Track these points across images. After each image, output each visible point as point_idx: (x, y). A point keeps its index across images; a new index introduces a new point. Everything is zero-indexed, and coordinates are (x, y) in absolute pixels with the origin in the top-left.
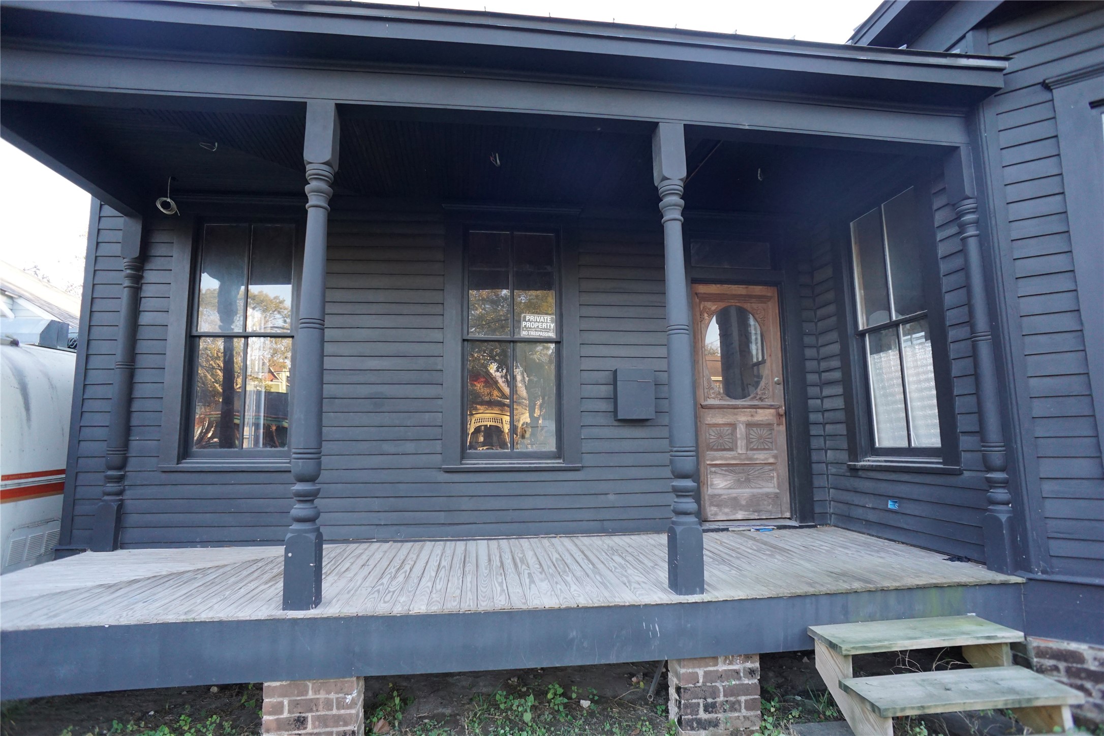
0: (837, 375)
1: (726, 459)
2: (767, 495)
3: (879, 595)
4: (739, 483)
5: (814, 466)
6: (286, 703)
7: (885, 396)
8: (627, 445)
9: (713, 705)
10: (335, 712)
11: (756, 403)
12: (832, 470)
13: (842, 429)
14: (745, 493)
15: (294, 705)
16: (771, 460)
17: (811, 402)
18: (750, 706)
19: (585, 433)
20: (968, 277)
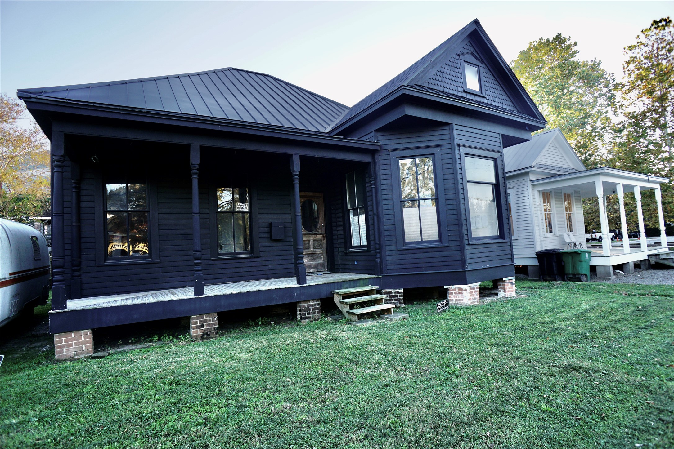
0: (341, 223)
1: (307, 252)
2: (320, 263)
3: (349, 282)
4: (311, 260)
5: (335, 253)
6: (198, 321)
7: (355, 230)
8: (275, 248)
9: (309, 313)
10: (212, 322)
11: (316, 233)
12: (340, 254)
13: (343, 241)
14: (313, 263)
15: (200, 322)
16: (321, 252)
17: (334, 232)
18: (318, 312)
19: (261, 244)
20: (372, 198)
